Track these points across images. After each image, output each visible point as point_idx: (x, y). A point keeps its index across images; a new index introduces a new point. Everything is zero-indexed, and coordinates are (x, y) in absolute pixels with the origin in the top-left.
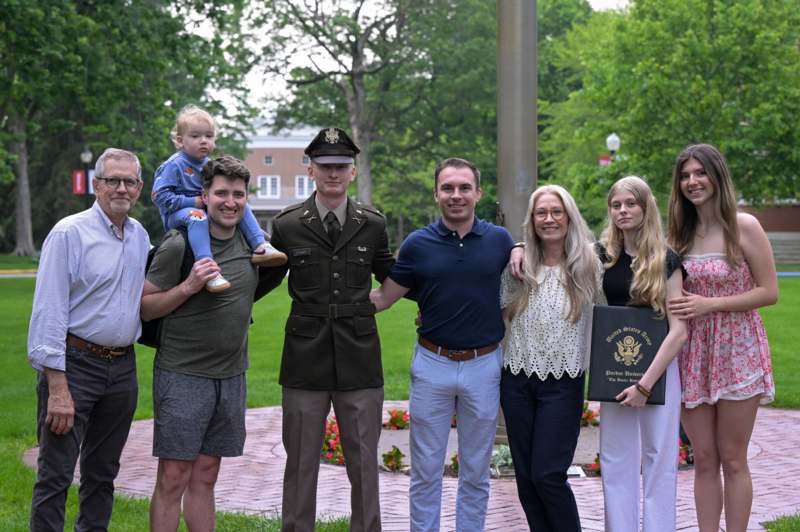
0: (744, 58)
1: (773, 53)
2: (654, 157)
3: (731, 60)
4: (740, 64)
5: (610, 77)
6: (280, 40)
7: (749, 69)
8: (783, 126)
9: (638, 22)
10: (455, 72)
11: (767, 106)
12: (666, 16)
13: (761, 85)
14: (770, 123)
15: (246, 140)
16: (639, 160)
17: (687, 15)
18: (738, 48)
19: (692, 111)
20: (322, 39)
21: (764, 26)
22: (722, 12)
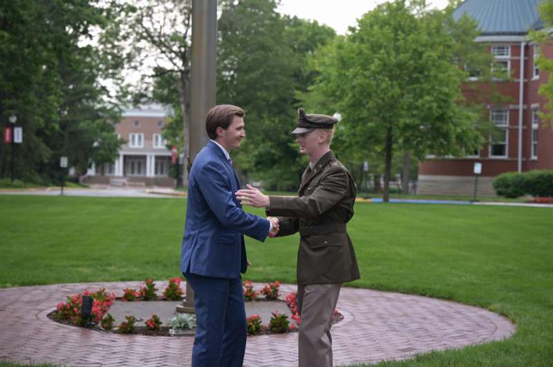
0: (416, 68)
1: (434, 65)
2: (359, 128)
3: (407, 69)
4: (413, 71)
5: (333, 78)
6: (139, 50)
7: (418, 75)
8: (439, 110)
9: (352, 44)
10: (246, 72)
11: (428, 98)
12: (368, 41)
13: (425, 85)
14: (430, 109)
15: (121, 111)
16: (349, 129)
17: (382, 40)
18: (412, 62)
19: (383, 99)
20: (164, 49)
21: (428, 48)
22: (403, 39)
